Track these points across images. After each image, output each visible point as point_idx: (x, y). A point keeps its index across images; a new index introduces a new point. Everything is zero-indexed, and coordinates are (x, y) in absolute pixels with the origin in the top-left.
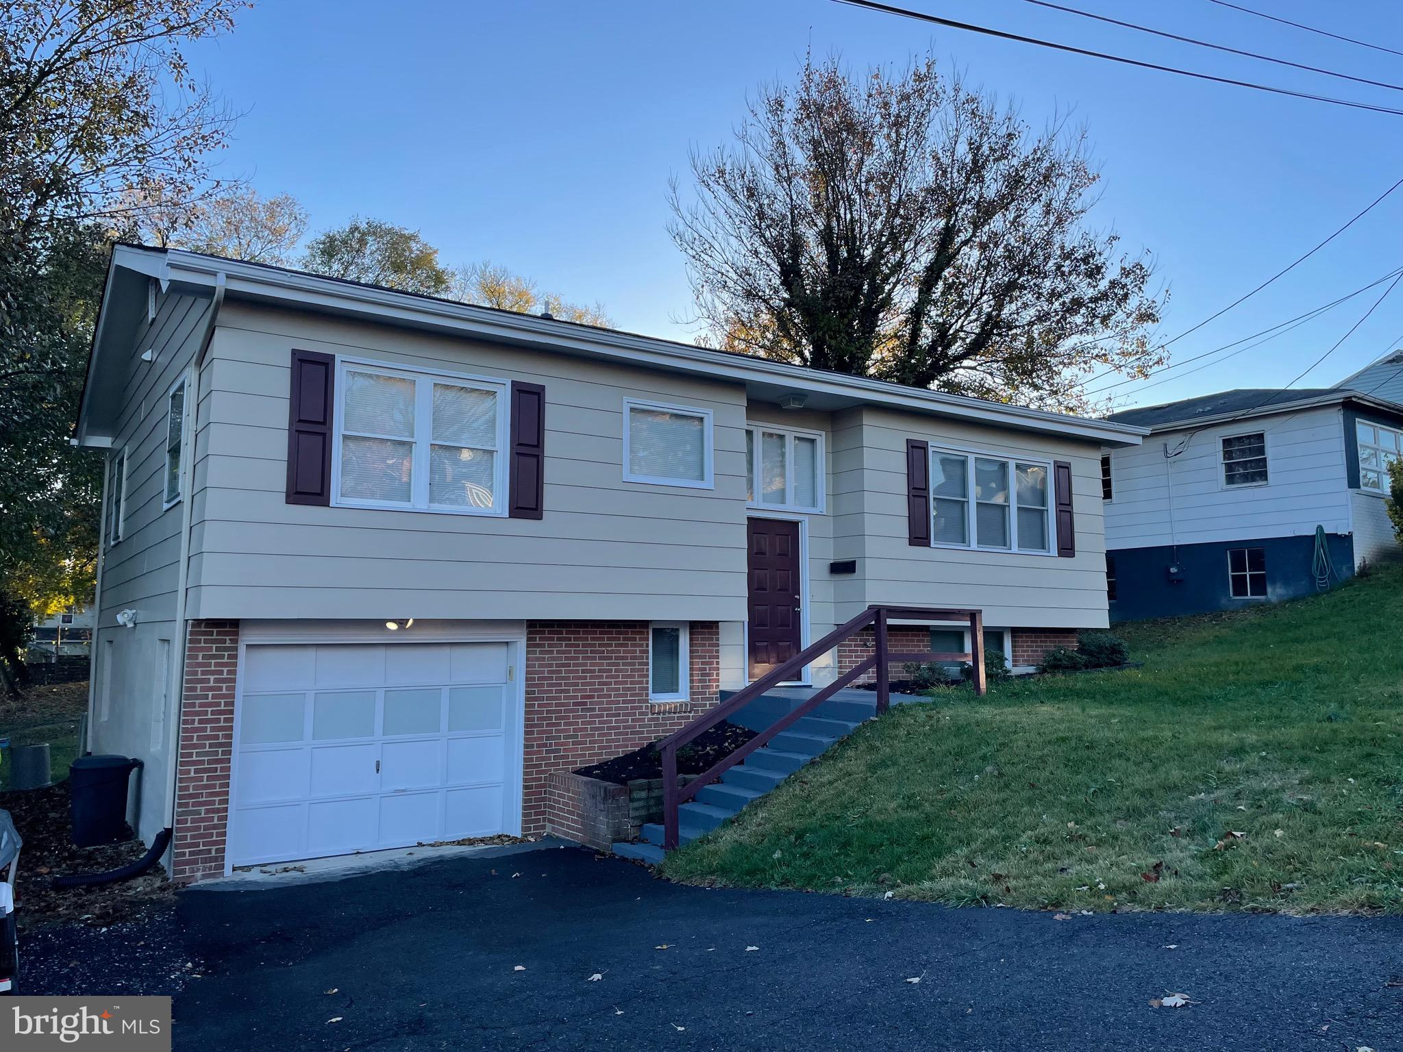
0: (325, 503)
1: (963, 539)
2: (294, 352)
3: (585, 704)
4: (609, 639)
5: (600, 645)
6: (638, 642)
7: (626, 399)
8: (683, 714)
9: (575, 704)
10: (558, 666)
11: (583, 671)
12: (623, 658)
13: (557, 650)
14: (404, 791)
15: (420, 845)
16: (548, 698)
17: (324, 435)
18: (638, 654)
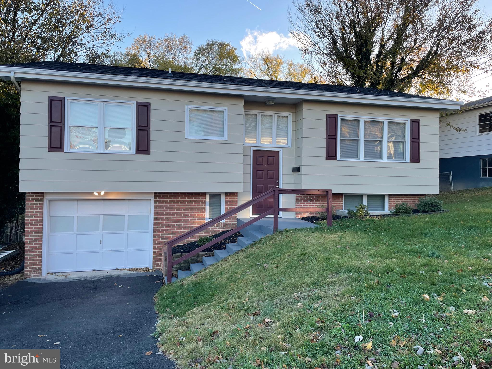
0: (63, 151)
1: (357, 156)
2: (49, 97)
3: (177, 222)
4: (188, 198)
5: (184, 201)
6: (201, 199)
7: (186, 106)
8: (220, 227)
9: (173, 222)
10: (166, 208)
11: (177, 210)
12: (194, 206)
13: (166, 203)
14: (111, 250)
15: (117, 269)
16: (162, 220)
17: (61, 126)
18: (201, 204)
